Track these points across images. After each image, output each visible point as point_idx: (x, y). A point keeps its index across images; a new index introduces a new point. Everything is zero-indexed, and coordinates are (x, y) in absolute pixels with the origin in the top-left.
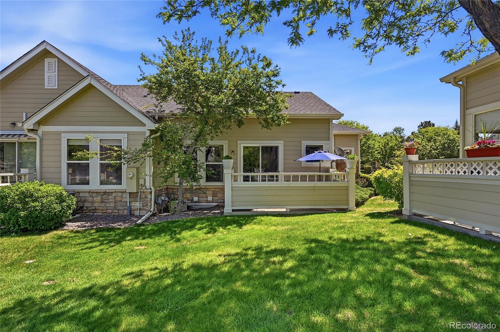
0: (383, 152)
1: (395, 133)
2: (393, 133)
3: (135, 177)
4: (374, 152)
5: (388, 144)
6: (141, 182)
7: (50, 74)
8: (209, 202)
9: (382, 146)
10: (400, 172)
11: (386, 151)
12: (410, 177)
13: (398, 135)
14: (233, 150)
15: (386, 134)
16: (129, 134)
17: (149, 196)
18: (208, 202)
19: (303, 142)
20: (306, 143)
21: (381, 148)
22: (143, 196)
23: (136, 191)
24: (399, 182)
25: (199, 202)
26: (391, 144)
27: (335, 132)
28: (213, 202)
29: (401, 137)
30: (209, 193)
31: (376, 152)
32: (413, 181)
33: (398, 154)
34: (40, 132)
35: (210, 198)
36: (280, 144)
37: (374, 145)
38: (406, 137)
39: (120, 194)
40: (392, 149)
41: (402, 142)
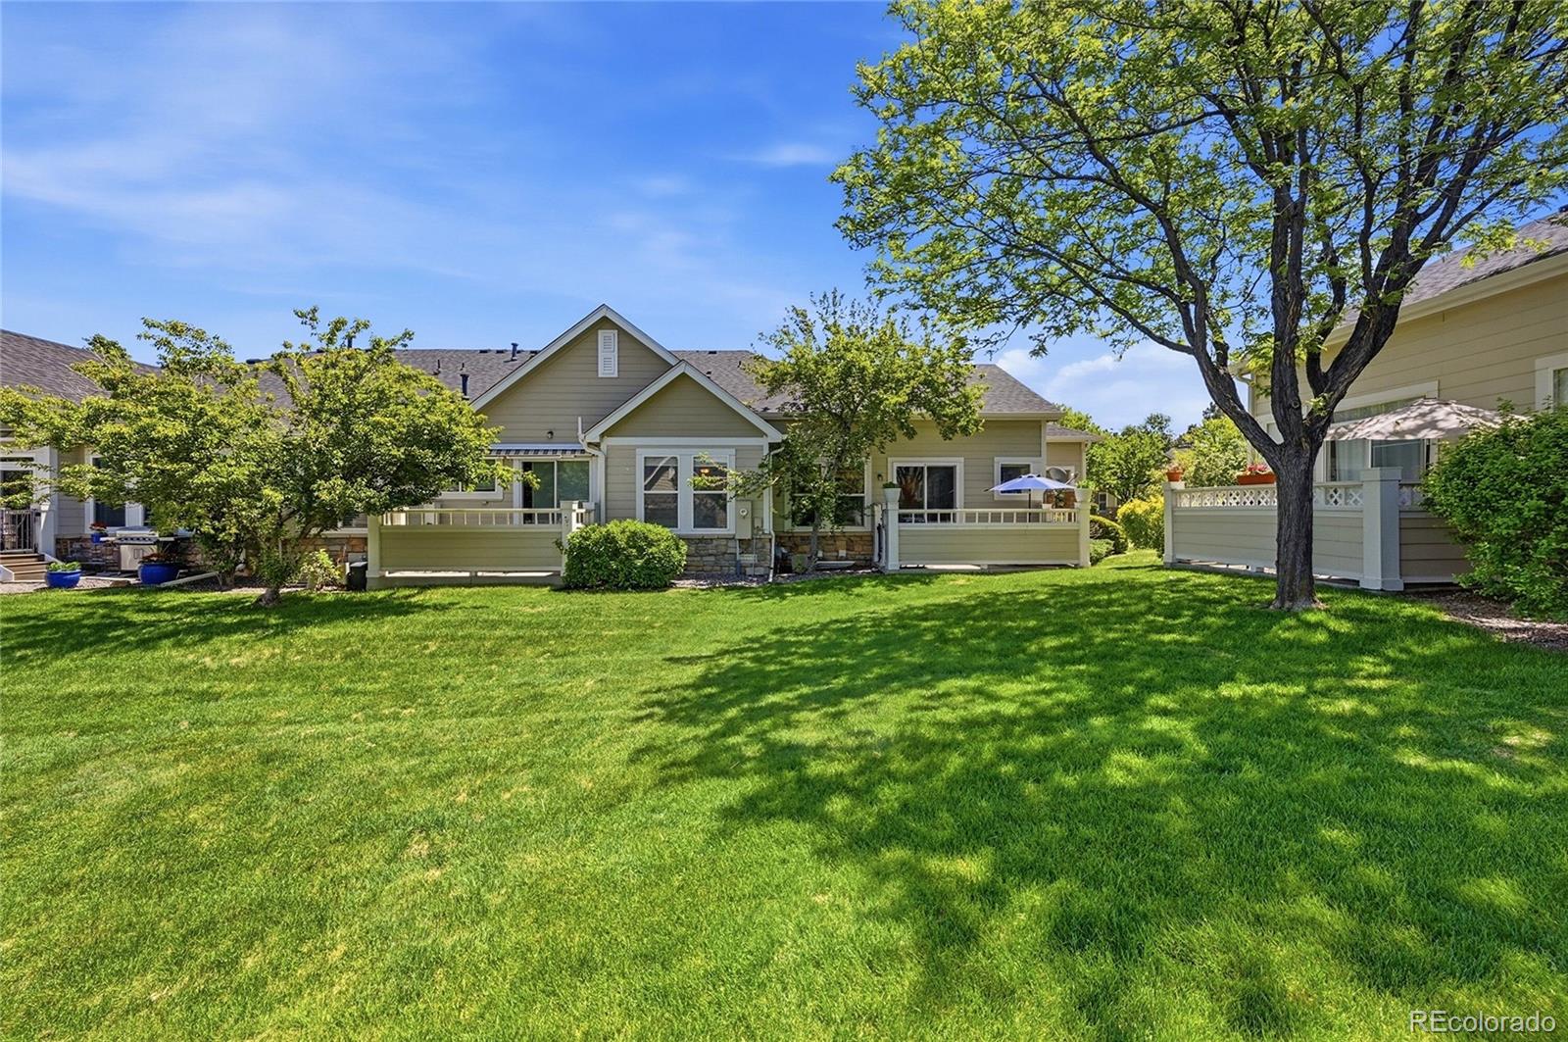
0: (1122, 472)
1: (1149, 427)
2: (1145, 427)
3: (750, 516)
4: (1103, 474)
5: (1133, 454)
6: (757, 524)
7: (609, 355)
8: (841, 559)
9: (1121, 459)
10: (1159, 506)
11: (1130, 471)
12: (1173, 512)
13: (1156, 433)
14: (880, 472)
15: (1129, 432)
16: (738, 449)
17: (768, 544)
18: (838, 558)
19: (996, 459)
20: (1001, 461)
21: (1118, 464)
22: (760, 545)
23: (749, 537)
24: (1158, 520)
25: (823, 559)
26: (1140, 455)
27: (1049, 438)
28: (847, 559)
29: (1165, 437)
30: (841, 543)
31: (1108, 473)
32: (1178, 516)
33: (1157, 477)
34: (603, 447)
35: (843, 553)
36: (958, 463)
37: (1103, 457)
38: (1175, 438)
39: (724, 542)
40: (1143, 465)
41: (1166, 449)
